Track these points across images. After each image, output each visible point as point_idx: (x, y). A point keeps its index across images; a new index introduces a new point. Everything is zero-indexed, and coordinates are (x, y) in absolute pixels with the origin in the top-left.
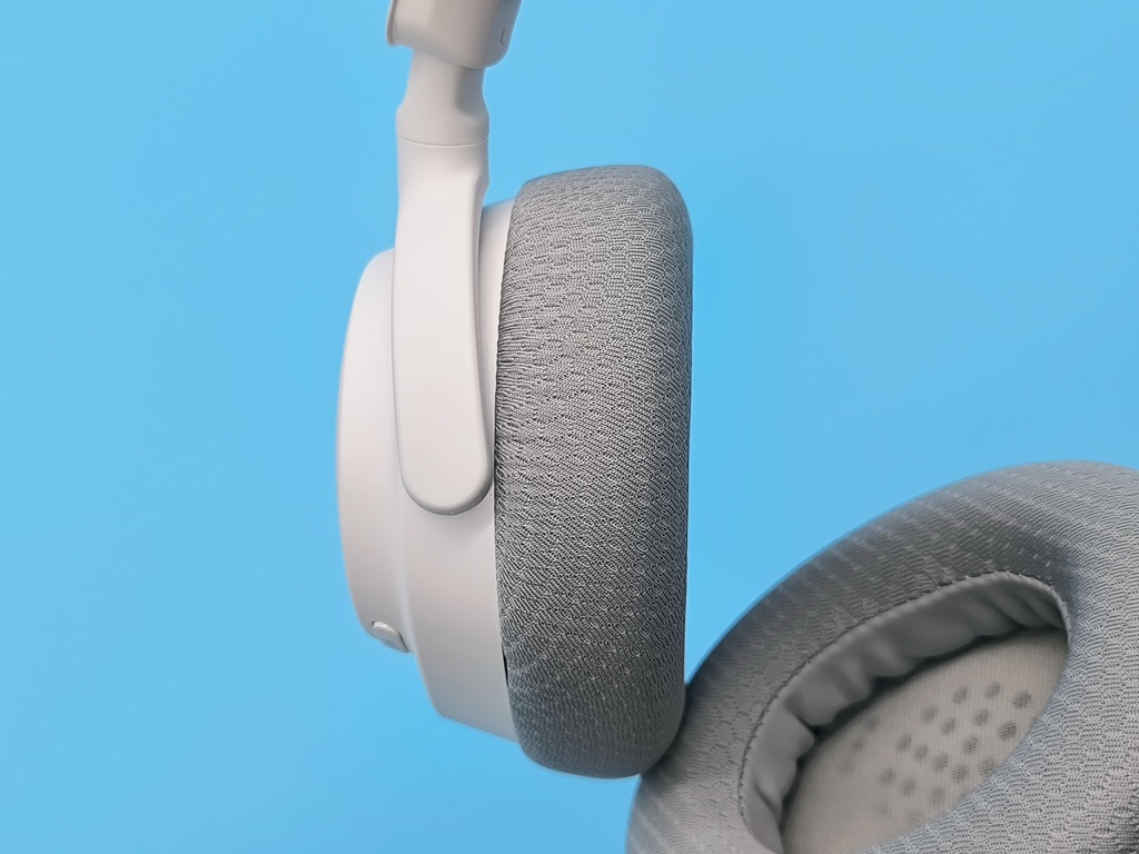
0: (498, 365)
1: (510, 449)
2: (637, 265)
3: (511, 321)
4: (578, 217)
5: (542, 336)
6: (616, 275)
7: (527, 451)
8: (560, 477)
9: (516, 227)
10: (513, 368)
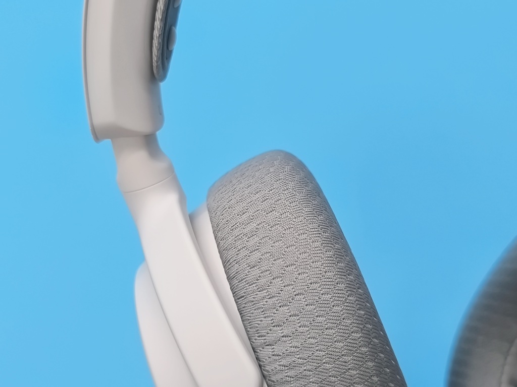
0: (236, 302)
1: (265, 353)
2: (294, 204)
3: (233, 271)
4: (246, 192)
5: (256, 272)
6: (284, 216)
7: (278, 349)
8: (305, 356)
9: (213, 215)
10: (246, 301)
